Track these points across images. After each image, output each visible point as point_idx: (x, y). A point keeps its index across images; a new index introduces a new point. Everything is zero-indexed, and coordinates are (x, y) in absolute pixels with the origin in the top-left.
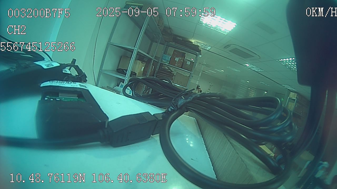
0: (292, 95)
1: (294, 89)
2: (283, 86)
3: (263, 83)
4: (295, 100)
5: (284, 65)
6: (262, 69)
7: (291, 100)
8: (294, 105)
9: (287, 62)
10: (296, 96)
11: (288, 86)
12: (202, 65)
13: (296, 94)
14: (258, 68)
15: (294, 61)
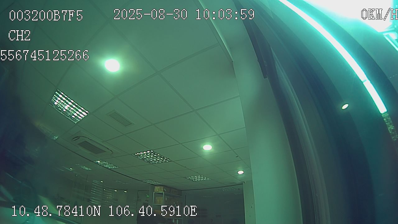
0: (157, 189)
1: (158, 183)
2: (144, 182)
3: (119, 181)
4: (163, 193)
5: (141, 158)
6: (116, 165)
7: (158, 194)
8: (162, 199)
9: (145, 155)
10: (163, 190)
11: (150, 181)
13: (162, 187)
14: (111, 164)
15: (152, 154)
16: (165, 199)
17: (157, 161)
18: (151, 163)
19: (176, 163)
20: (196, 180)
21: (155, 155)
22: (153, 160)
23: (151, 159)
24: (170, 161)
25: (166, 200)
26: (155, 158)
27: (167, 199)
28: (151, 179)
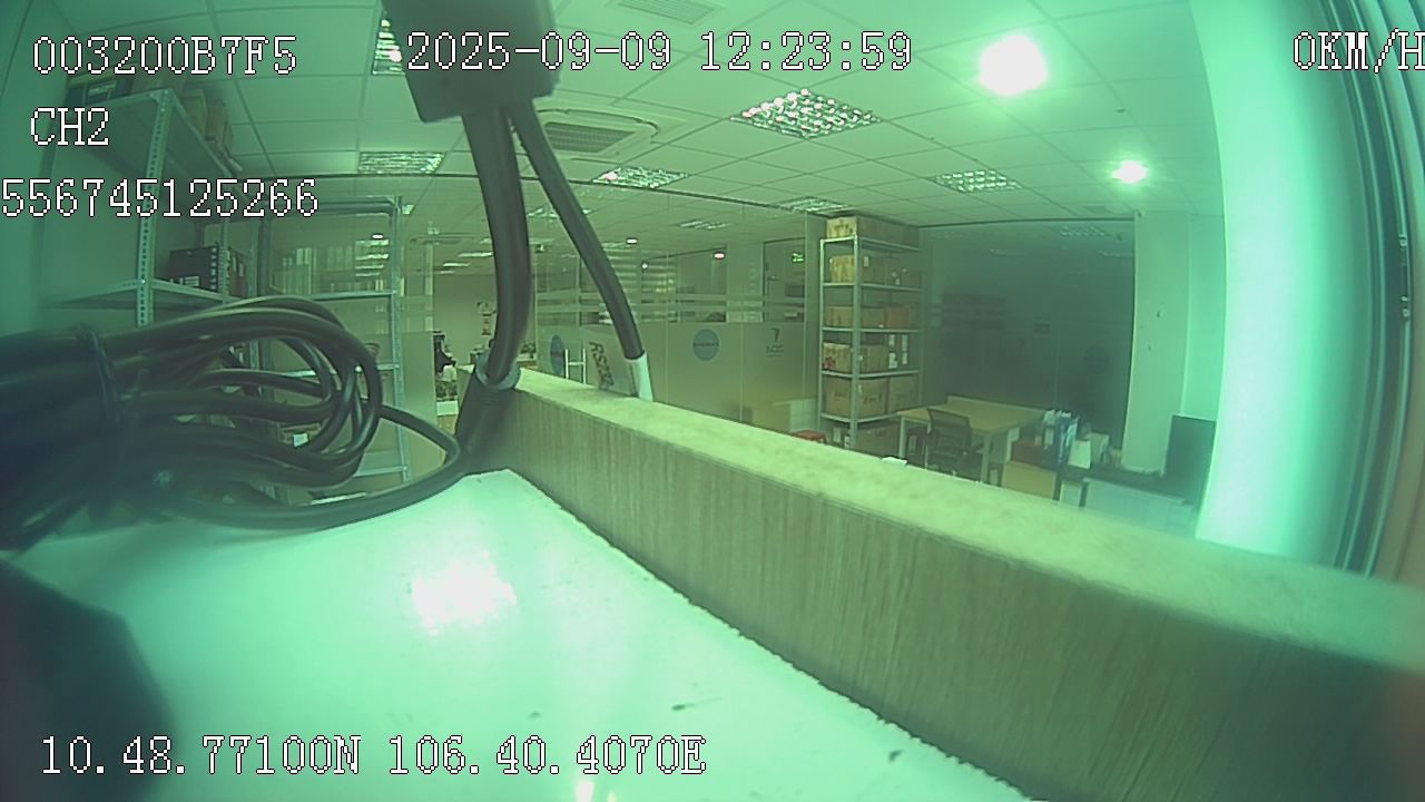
0: (834, 229)
1: (834, 206)
2: (783, 208)
3: (694, 223)
4: (852, 241)
5: (765, 126)
6: (676, 171)
7: (836, 246)
8: (853, 260)
9: (780, 112)
10: (854, 229)
11: (806, 201)
12: (425, 243)
13: (854, 220)
14: (657, 171)
15: (807, 102)
16: (861, 261)
17: (829, 126)
18: (804, 134)
19: (899, 127)
20: (971, 188)
21: (818, 106)
22: (813, 125)
23: (802, 122)
24: (873, 119)
25: (866, 264)
26: (819, 115)
27: (870, 263)
28: (809, 194)
